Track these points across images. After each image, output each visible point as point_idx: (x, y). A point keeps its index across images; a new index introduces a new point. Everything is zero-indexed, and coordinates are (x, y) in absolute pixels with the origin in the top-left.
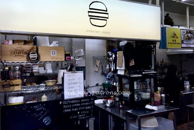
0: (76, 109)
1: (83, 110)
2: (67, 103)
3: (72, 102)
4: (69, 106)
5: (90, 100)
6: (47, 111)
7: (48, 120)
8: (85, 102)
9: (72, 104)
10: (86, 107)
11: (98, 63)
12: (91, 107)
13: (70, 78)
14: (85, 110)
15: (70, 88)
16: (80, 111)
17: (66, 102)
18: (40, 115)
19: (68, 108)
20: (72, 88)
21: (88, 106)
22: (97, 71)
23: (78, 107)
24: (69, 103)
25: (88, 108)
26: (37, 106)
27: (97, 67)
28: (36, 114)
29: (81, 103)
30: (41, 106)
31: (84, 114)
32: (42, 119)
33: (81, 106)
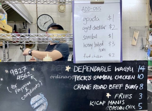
0: (102, 87)
1: (118, 91)
2: (81, 70)
3: (94, 70)
4: (87, 78)
5: (136, 69)
6: (40, 83)
7: (41, 101)
8: (123, 73)
9: (93, 74)
10: (127, 85)
11: (137, 35)
12: (139, 86)
13: (89, 15)
14: (123, 90)
15: (88, 37)
16: (113, 92)
17: (78, 69)
18: (24, 90)
19: (85, 83)
20: (93, 37)
21: (131, 82)
22: (135, 44)
23: (107, 82)
24: (85, 70)
25: (132, 87)
26: (19, 71)
27: (136, 40)
28: (15, 86)
29: (113, 73)
30: (27, 71)
31: (120, 99)
32: (29, 98)
33: (114, 82)
